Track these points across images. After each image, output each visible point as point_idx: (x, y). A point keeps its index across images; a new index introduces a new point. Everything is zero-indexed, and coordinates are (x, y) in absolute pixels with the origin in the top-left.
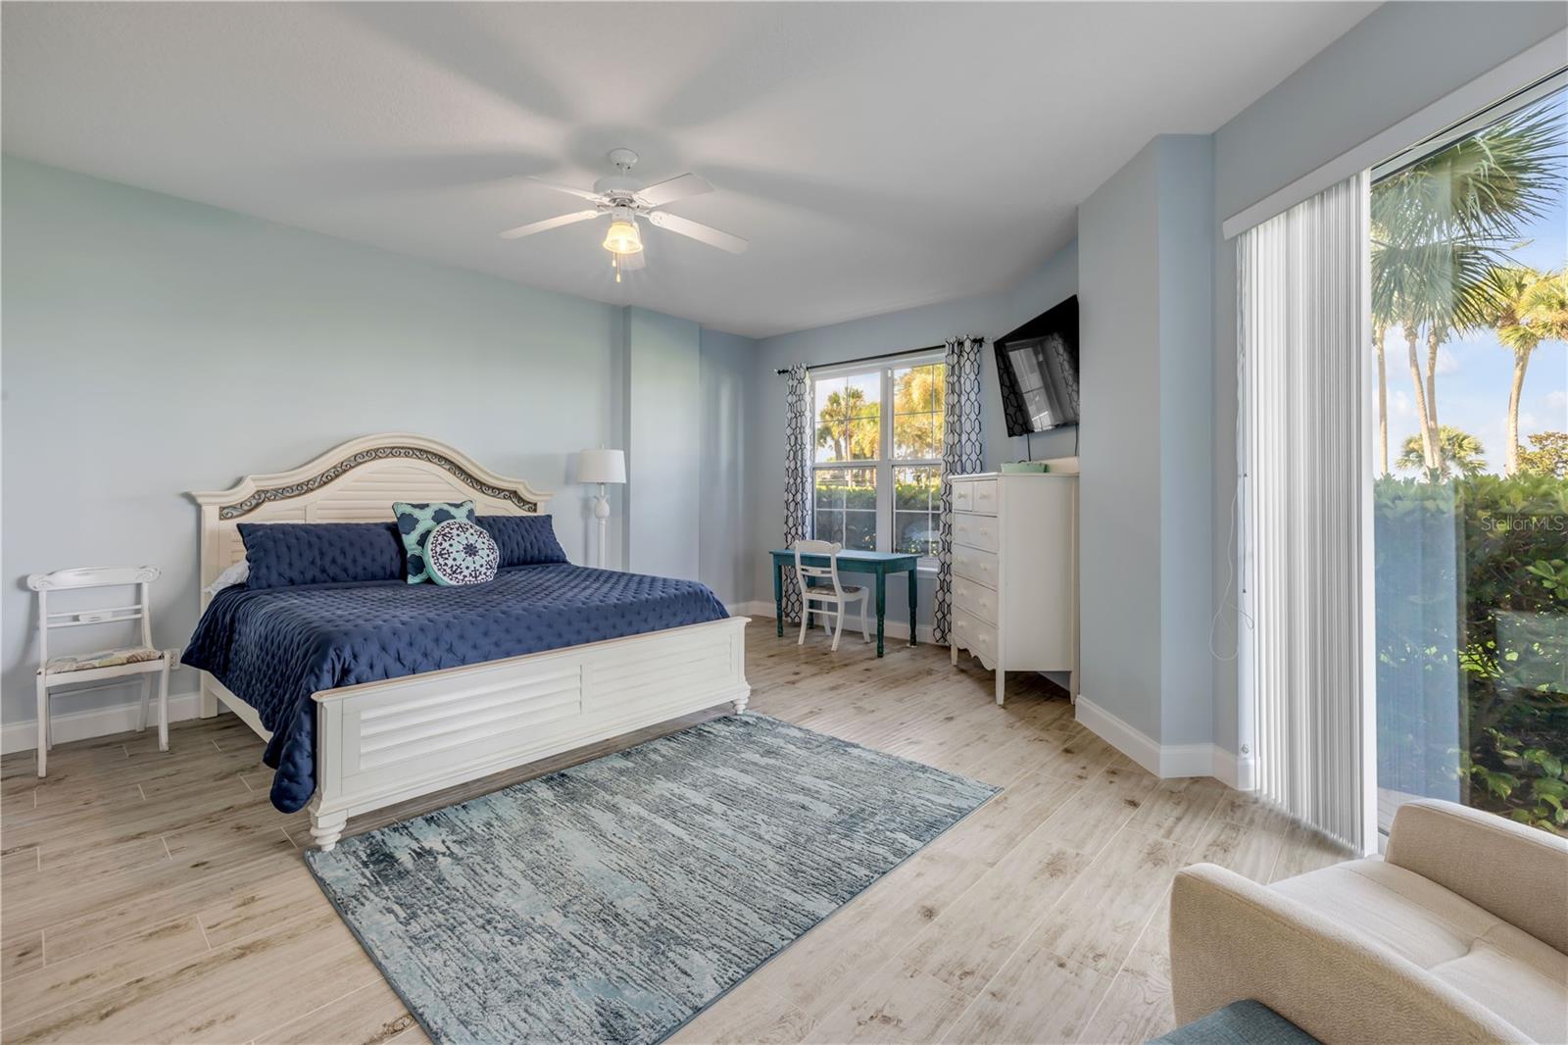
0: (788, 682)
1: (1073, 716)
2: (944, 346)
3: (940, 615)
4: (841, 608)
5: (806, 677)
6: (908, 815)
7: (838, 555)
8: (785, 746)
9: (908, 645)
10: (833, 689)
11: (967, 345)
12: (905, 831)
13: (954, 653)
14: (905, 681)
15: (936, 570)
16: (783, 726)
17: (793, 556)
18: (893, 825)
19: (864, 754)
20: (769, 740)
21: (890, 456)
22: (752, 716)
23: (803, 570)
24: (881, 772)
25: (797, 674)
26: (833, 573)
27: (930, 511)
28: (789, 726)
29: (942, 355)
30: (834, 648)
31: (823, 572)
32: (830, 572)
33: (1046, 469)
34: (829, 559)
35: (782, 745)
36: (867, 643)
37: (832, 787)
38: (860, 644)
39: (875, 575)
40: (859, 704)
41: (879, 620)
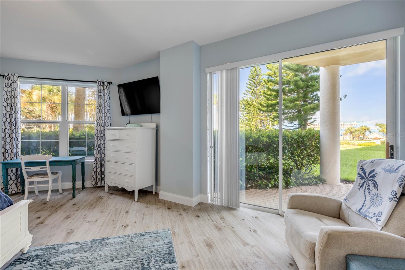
0: (38, 224)
1: (159, 198)
2: (96, 82)
3: (94, 176)
4: (51, 182)
5: (46, 218)
6: (159, 255)
7: (50, 160)
8: (73, 256)
9: (81, 190)
10: (67, 218)
11: (106, 83)
12: (166, 262)
13: (106, 188)
14: (95, 204)
15: (93, 160)
16: (61, 247)
17: (20, 163)
18: (160, 263)
19: (115, 240)
20: (61, 258)
21: (66, 119)
22: (37, 250)
23: (25, 169)
24: (130, 244)
25: (39, 218)
26: (48, 168)
27: (86, 140)
28: (65, 245)
29: (95, 85)
30: (48, 200)
31: (40, 168)
32: (46, 168)
33: (141, 126)
34: (45, 162)
35: (71, 256)
36: (61, 194)
37: (119, 262)
38: (58, 195)
39: (71, 166)
40: (88, 220)
41: (73, 183)
